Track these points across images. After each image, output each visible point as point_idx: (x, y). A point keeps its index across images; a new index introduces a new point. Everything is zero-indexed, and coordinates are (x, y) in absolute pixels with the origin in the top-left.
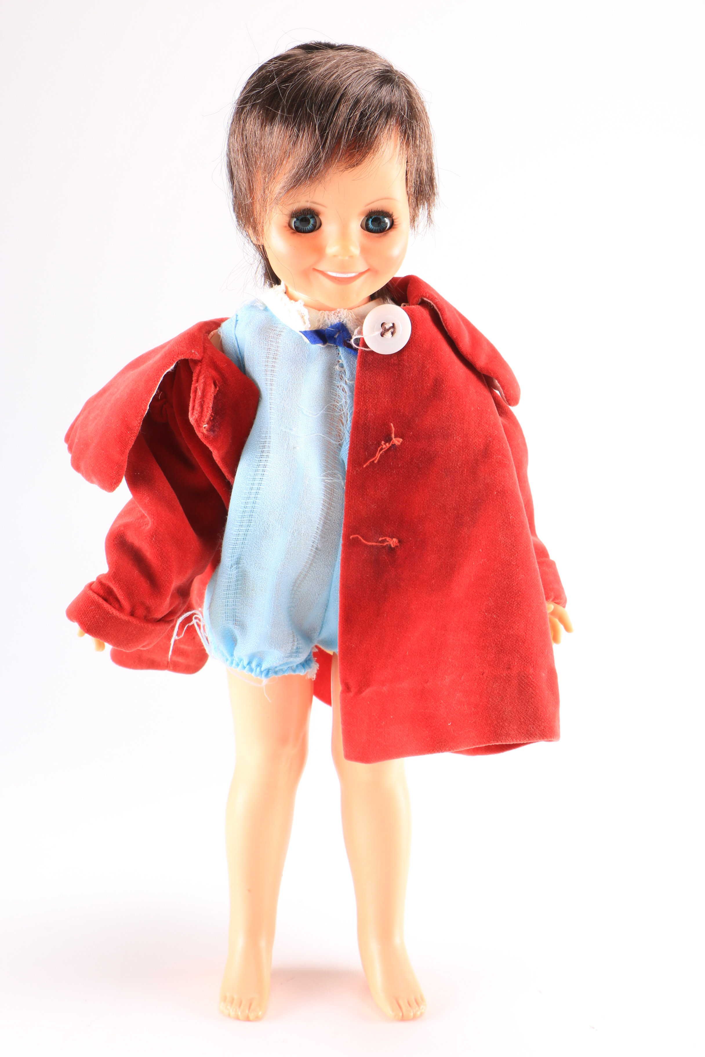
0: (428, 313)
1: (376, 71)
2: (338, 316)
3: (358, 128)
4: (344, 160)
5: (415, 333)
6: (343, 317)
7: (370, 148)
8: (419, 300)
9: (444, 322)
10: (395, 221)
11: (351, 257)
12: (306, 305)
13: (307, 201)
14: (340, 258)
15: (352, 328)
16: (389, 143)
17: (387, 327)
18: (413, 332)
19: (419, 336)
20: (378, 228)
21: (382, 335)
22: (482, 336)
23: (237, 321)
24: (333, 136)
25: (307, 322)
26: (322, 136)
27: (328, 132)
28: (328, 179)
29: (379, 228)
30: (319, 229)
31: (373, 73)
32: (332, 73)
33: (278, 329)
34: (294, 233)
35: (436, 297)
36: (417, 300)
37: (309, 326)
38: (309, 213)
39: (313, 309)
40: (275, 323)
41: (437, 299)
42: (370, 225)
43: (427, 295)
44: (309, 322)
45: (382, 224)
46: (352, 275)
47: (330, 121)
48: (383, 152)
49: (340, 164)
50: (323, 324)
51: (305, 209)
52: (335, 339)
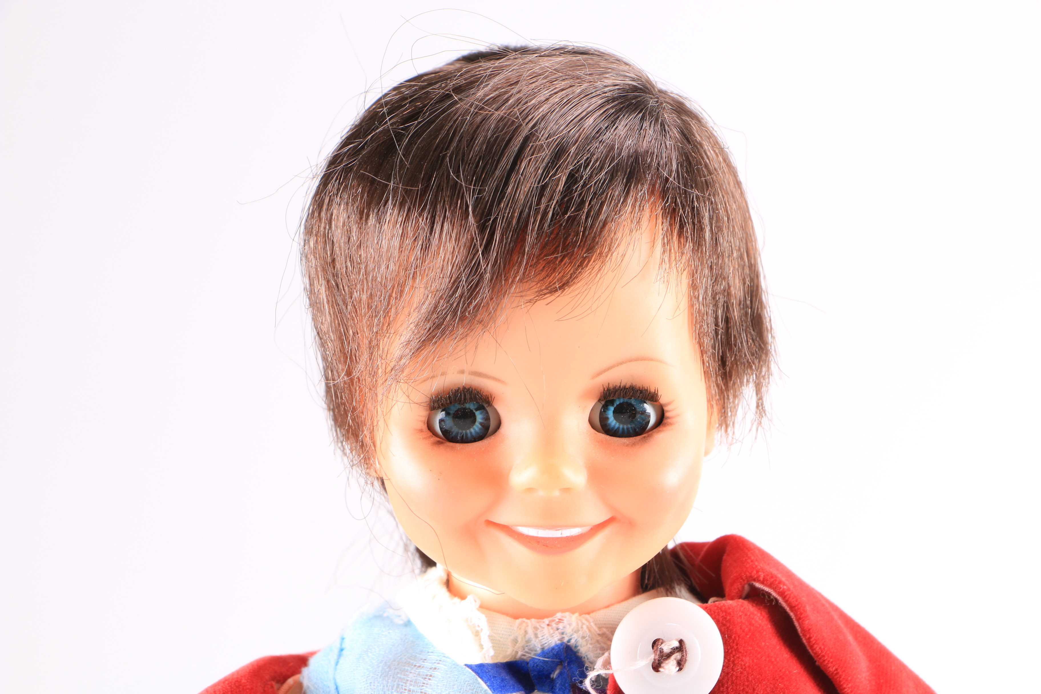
0: (766, 616)
1: (606, 89)
2: (558, 629)
3: (564, 205)
4: (535, 276)
5: (733, 661)
6: (569, 630)
7: (591, 249)
8: (743, 587)
9: (805, 636)
10: (666, 408)
11: (567, 490)
12: (483, 607)
13: (462, 372)
14: (541, 493)
15: (591, 656)
16: (636, 235)
17: (666, 648)
18: (729, 660)
19: (745, 669)
20: (629, 426)
21: (656, 667)
22: (902, 667)
23: (342, 650)
24: (508, 226)
25: (487, 644)
26: (482, 228)
27: (496, 219)
28: (501, 319)
29: (633, 426)
30: (496, 434)
31: (598, 93)
32: (506, 96)
33: (427, 664)
34: (439, 443)
35: (783, 579)
36: (740, 586)
37: (492, 653)
38: (468, 396)
39: (502, 616)
40: (422, 651)
41: (784, 584)
42: (612, 421)
43: (760, 576)
44: (491, 645)
45: (638, 416)
46: (575, 531)
47: (500, 193)
48: (624, 256)
49: (526, 286)
50: (523, 648)
51: (459, 389)
52: (553, 681)
